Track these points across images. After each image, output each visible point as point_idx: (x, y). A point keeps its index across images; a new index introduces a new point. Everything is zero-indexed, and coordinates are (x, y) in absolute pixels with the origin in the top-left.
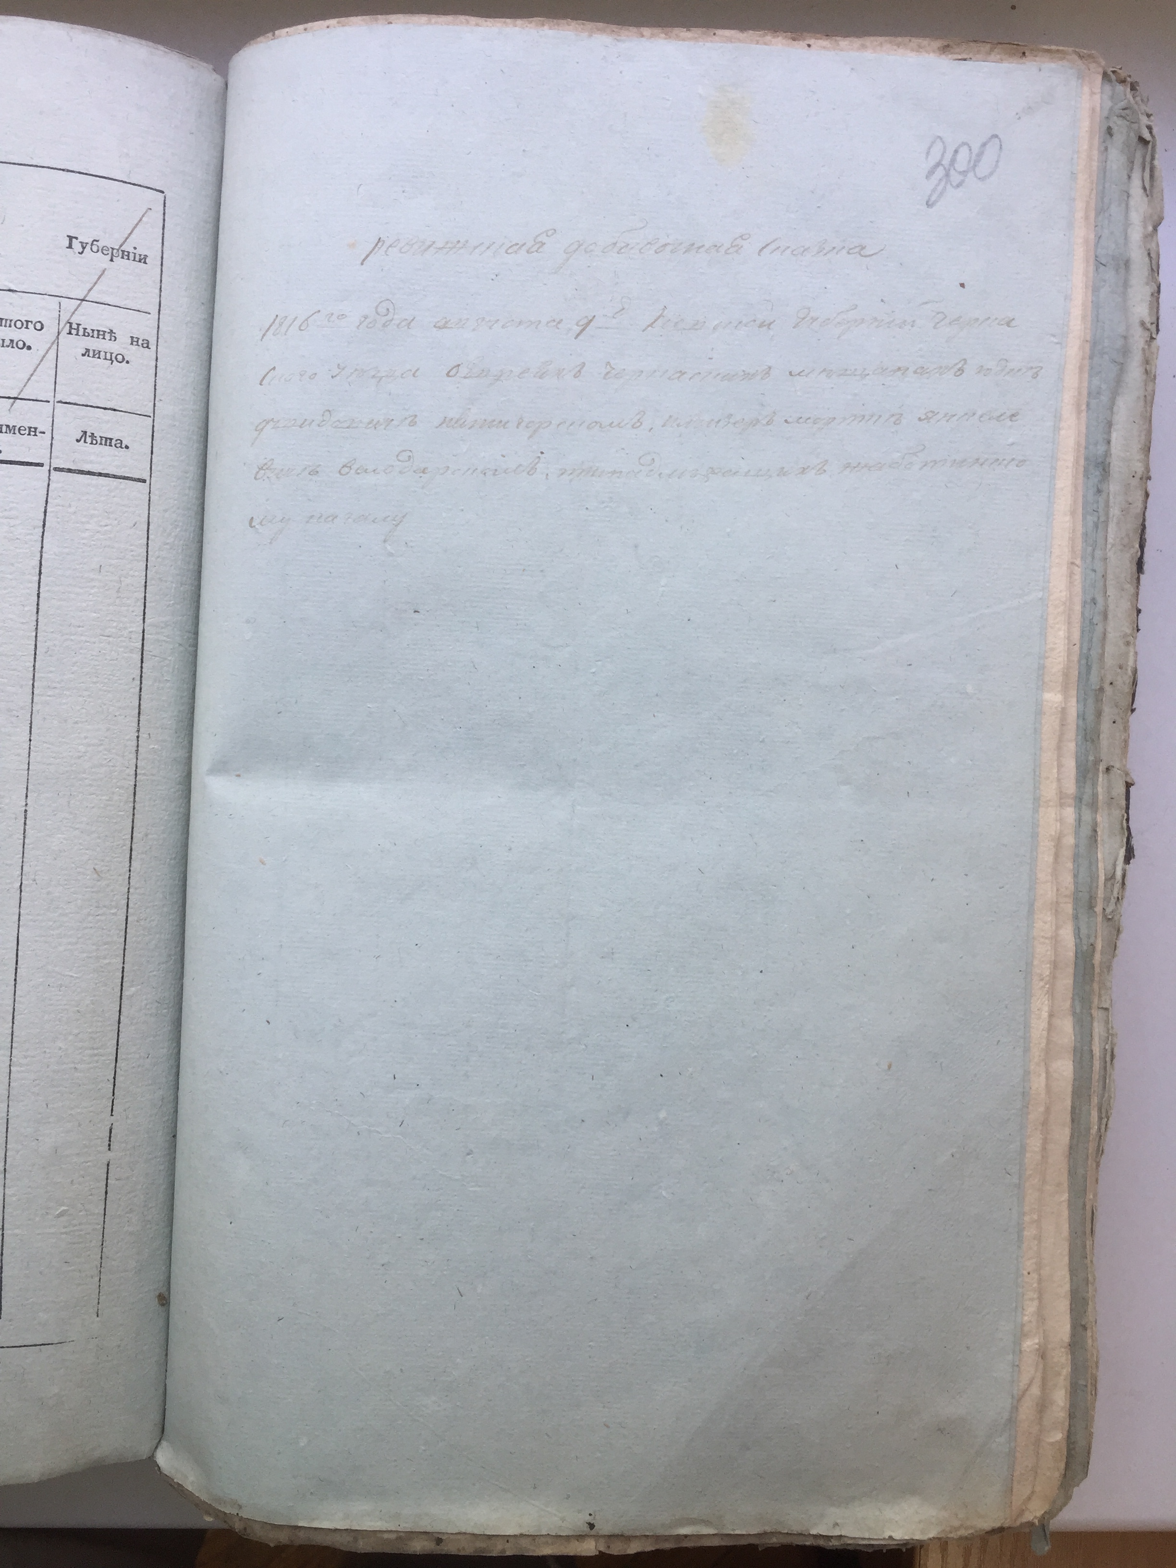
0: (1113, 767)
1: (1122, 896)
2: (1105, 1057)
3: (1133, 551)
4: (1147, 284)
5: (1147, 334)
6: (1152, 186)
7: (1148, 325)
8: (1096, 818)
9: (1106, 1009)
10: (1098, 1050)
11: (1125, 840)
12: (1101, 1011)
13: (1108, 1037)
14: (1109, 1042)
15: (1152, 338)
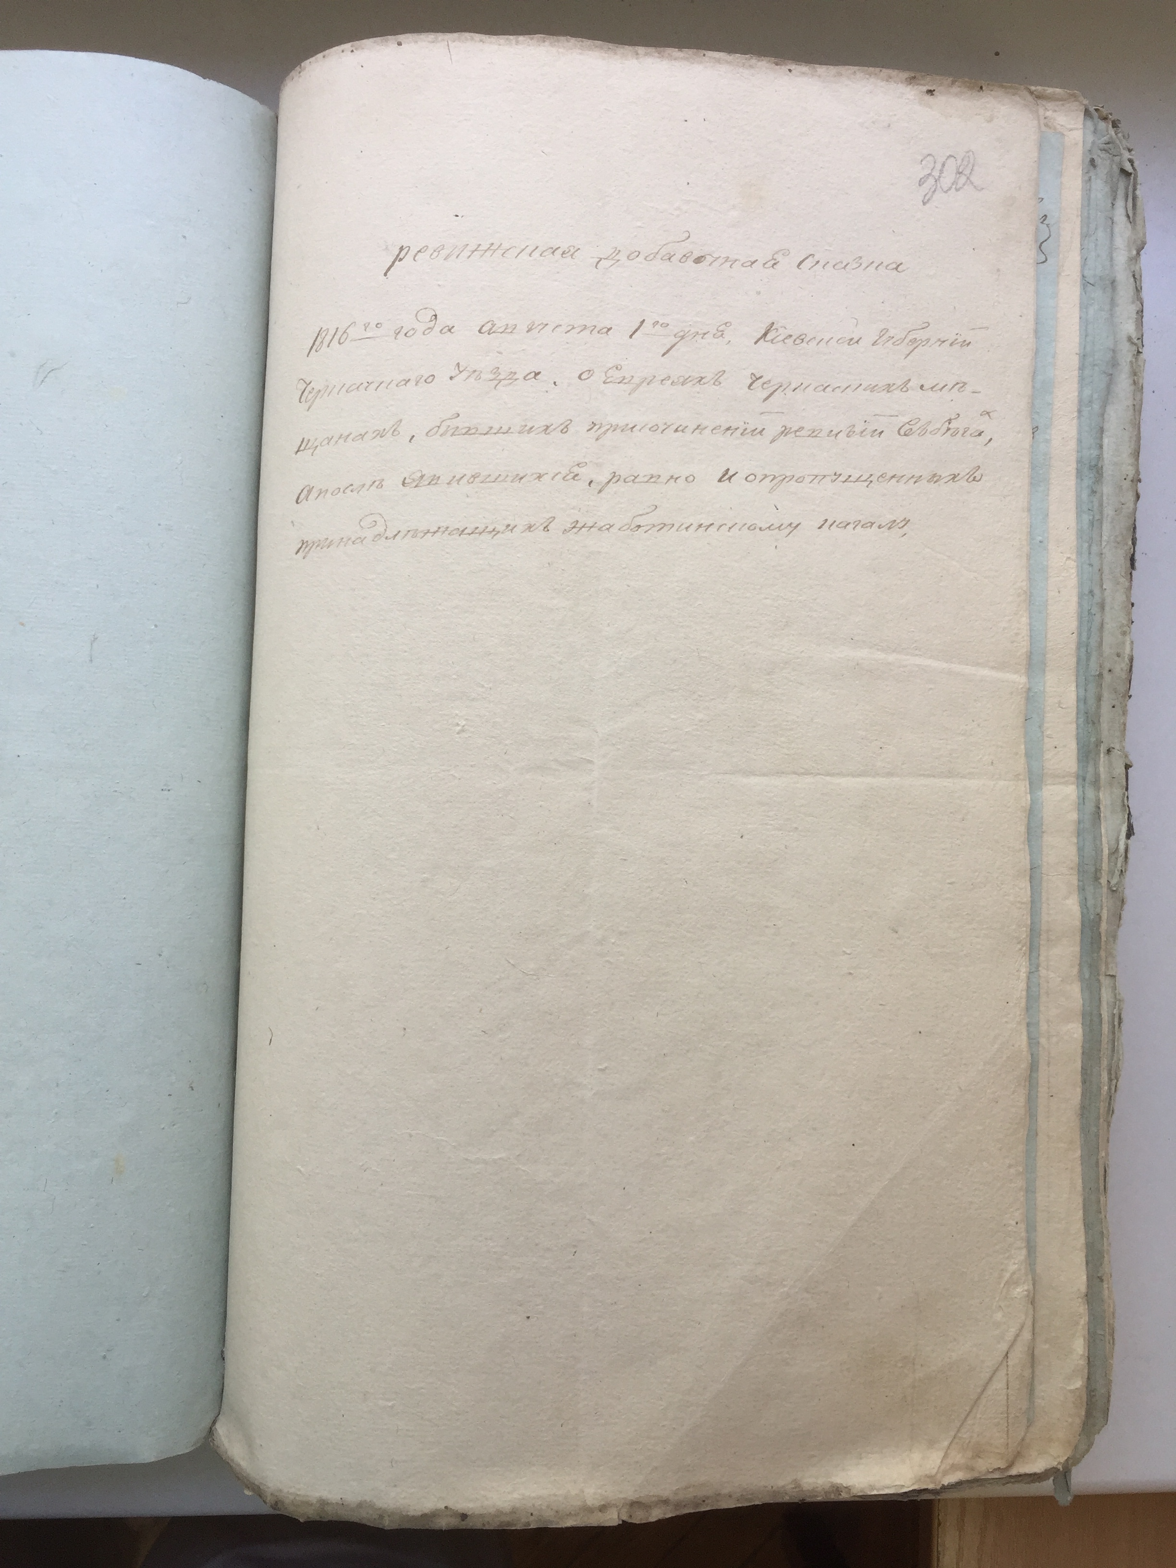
0: (1114, 748)
1: (1125, 869)
2: (1113, 1022)
3: (1126, 548)
4: (1133, 302)
5: (1135, 348)
6: (1134, 214)
7: (1135, 341)
8: (1098, 796)
9: (1113, 976)
10: (1106, 1014)
11: (1126, 816)
12: (1108, 978)
13: (1116, 1003)
14: (1117, 1007)
15: (1139, 352)
